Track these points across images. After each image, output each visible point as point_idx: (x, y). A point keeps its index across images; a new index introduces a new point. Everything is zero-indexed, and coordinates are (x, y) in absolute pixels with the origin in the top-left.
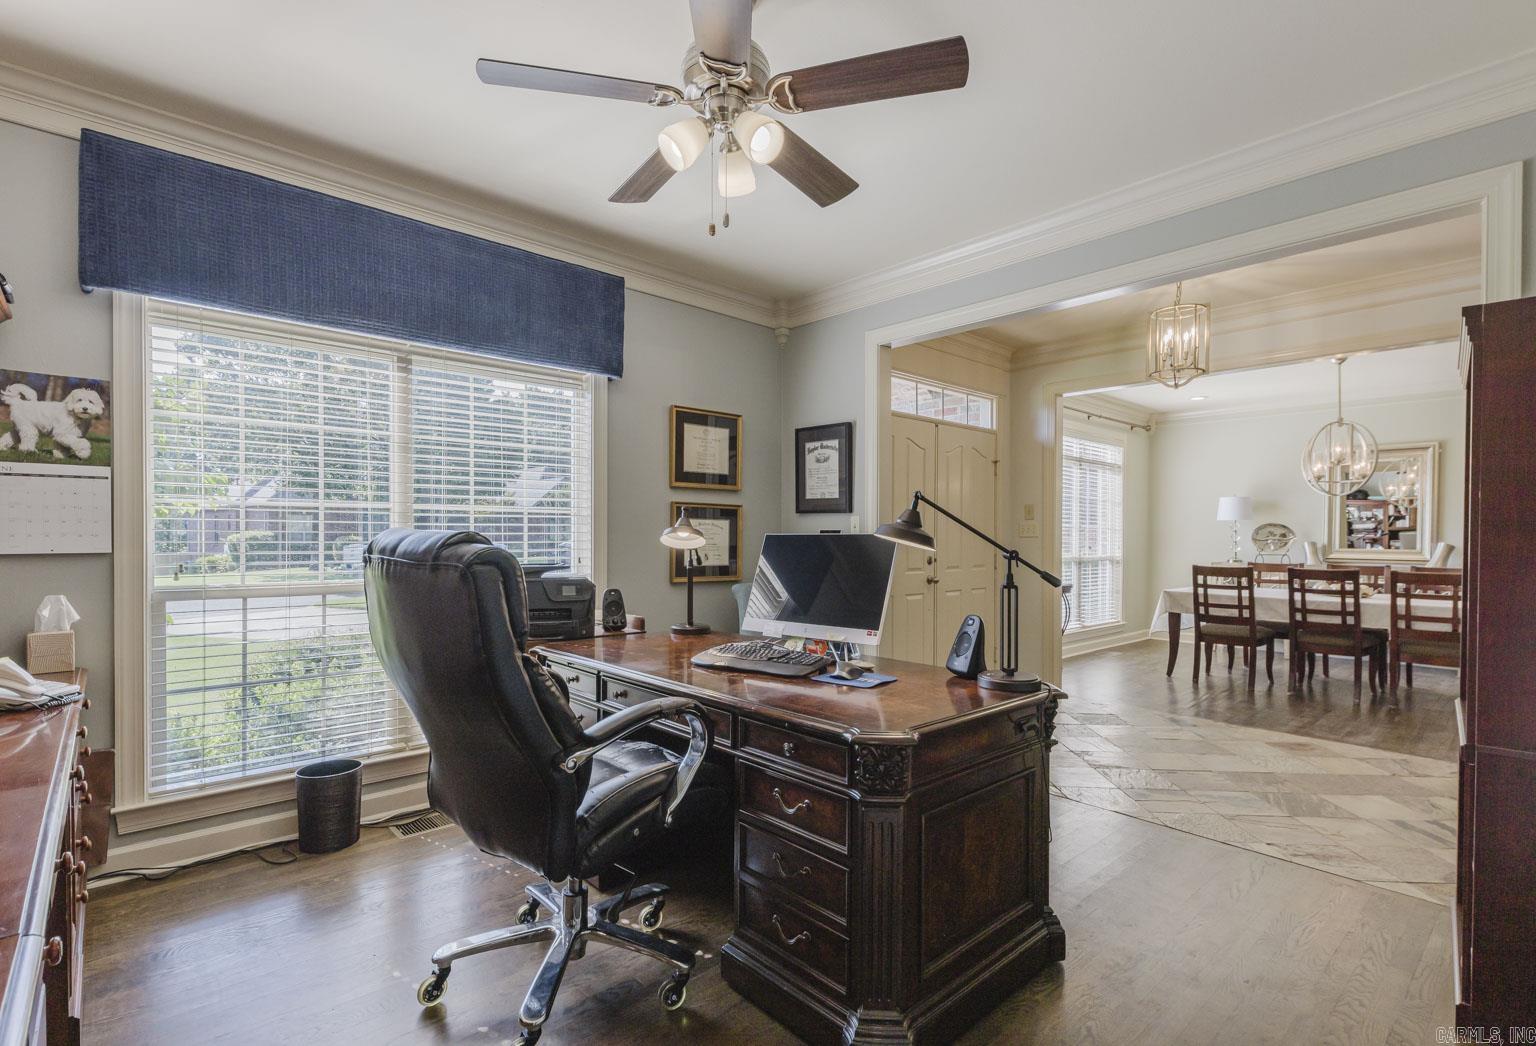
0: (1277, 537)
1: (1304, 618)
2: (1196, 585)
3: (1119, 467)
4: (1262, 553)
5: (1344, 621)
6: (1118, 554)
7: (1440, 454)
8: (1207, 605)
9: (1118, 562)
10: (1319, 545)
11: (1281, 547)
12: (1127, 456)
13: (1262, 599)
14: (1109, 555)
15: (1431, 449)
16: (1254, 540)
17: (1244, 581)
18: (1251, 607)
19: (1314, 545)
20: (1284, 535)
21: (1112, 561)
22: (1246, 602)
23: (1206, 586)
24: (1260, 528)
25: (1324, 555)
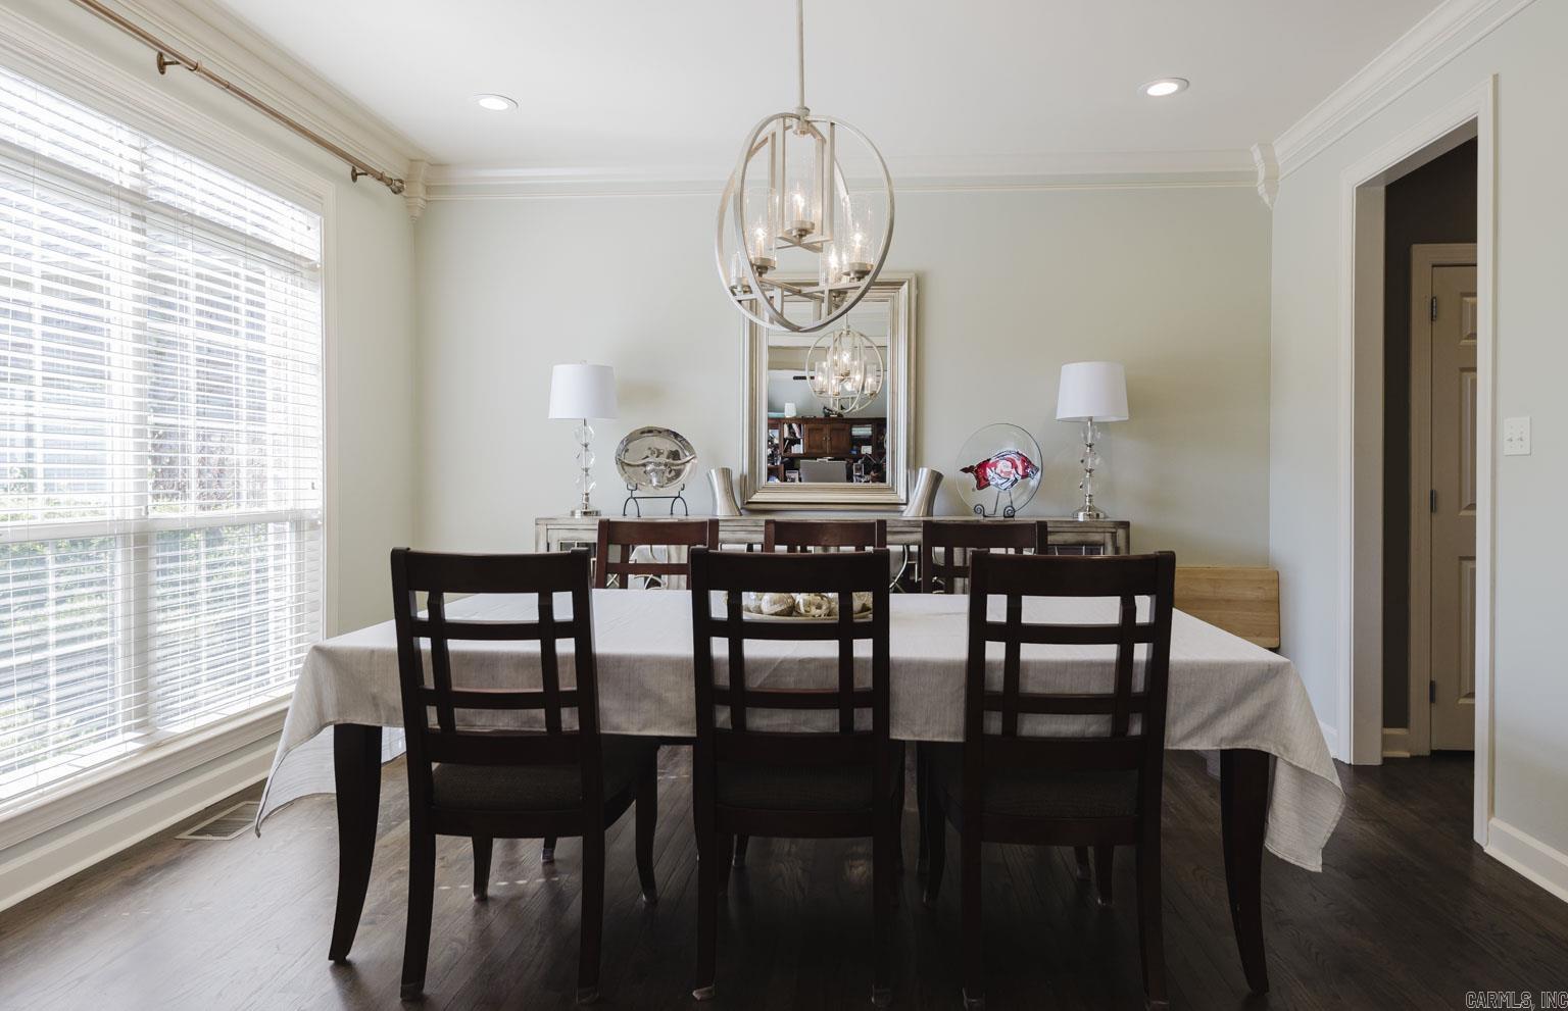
0: (663, 459)
1: (738, 718)
2: (408, 629)
3: (313, 268)
4: (636, 494)
5: (846, 721)
6: (314, 502)
7: (918, 297)
8: (448, 699)
9: (314, 526)
10: (736, 476)
11: (670, 480)
12: (332, 239)
13: (619, 661)
14: (289, 506)
15: (906, 286)
16: (622, 465)
17: (563, 606)
18: (586, 698)
19: (726, 473)
20: (675, 455)
21: (299, 523)
22: (568, 682)
23: (441, 629)
24: (630, 439)
25: (743, 495)
